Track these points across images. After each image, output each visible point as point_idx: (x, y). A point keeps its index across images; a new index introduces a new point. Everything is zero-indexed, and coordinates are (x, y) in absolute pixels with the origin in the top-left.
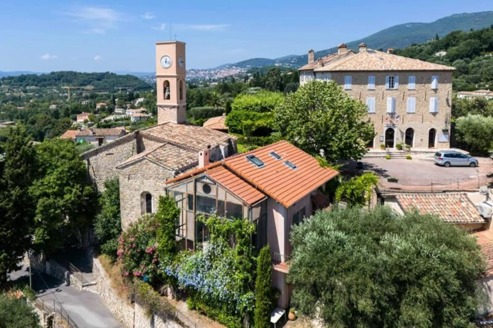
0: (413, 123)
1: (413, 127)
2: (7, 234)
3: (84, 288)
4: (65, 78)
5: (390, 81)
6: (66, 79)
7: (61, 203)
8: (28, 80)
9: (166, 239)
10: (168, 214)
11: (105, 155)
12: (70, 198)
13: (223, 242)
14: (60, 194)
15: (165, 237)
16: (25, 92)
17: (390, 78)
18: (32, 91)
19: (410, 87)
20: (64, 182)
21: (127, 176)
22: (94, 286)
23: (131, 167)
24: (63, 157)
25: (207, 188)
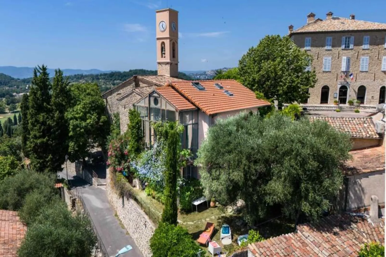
0: (365, 81)
1: (365, 85)
2: (53, 143)
3: (98, 187)
5: (346, 41)
7: (84, 124)
8: (116, 76)
9: (133, 142)
10: (133, 122)
11: (116, 95)
12: (90, 122)
13: (164, 141)
14: (83, 119)
15: (133, 140)
16: (114, 84)
17: (346, 38)
19: (364, 47)
20: (87, 111)
21: (124, 106)
22: (105, 186)
23: (126, 99)
24: (89, 94)
25: (156, 102)
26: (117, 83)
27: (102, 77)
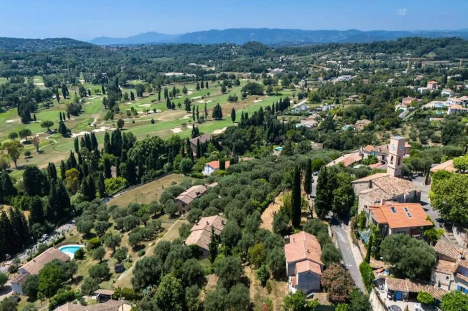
2: (326, 204)
3: (344, 229)
4: (410, 44)
6: (411, 46)
7: (341, 199)
8: (379, 46)
9: (361, 223)
14: (341, 196)
16: (374, 58)
18: (380, 58)
20: (343, 192)
22: (347, 231)
26: (378, 56)
27: (362, 47)
